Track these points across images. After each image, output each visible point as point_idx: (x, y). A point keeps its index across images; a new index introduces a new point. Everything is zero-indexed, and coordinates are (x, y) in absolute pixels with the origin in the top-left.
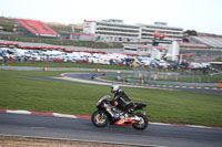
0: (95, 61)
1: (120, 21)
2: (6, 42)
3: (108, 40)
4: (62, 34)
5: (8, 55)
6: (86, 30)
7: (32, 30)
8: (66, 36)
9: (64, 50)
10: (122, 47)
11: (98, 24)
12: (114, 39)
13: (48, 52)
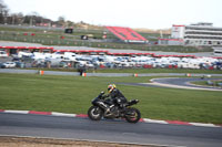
0: (185, 66)
1: (210, 24)
2: (96, 49)
3: (197, 44)
4: (151, 40)
5: (98, 62)
6: (174, 35)
7: (121, 37)
8: (154, 42)
9: (153, 56)
10: (212, 50)
11: (186, 28)
12: (204, 42)
13: (137, 58)
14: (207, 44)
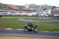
0: (29, 15)
1: (35, 4)
2: (5, 11)
3: (32, 9)
4: (20, 8)
5: (5, 14)
6: (26, 7)
9: (20, 12)
10: (36, 11)
11: (29, 5)
12: (33, 9)
13: (16, 13)
14: (34, 9)
